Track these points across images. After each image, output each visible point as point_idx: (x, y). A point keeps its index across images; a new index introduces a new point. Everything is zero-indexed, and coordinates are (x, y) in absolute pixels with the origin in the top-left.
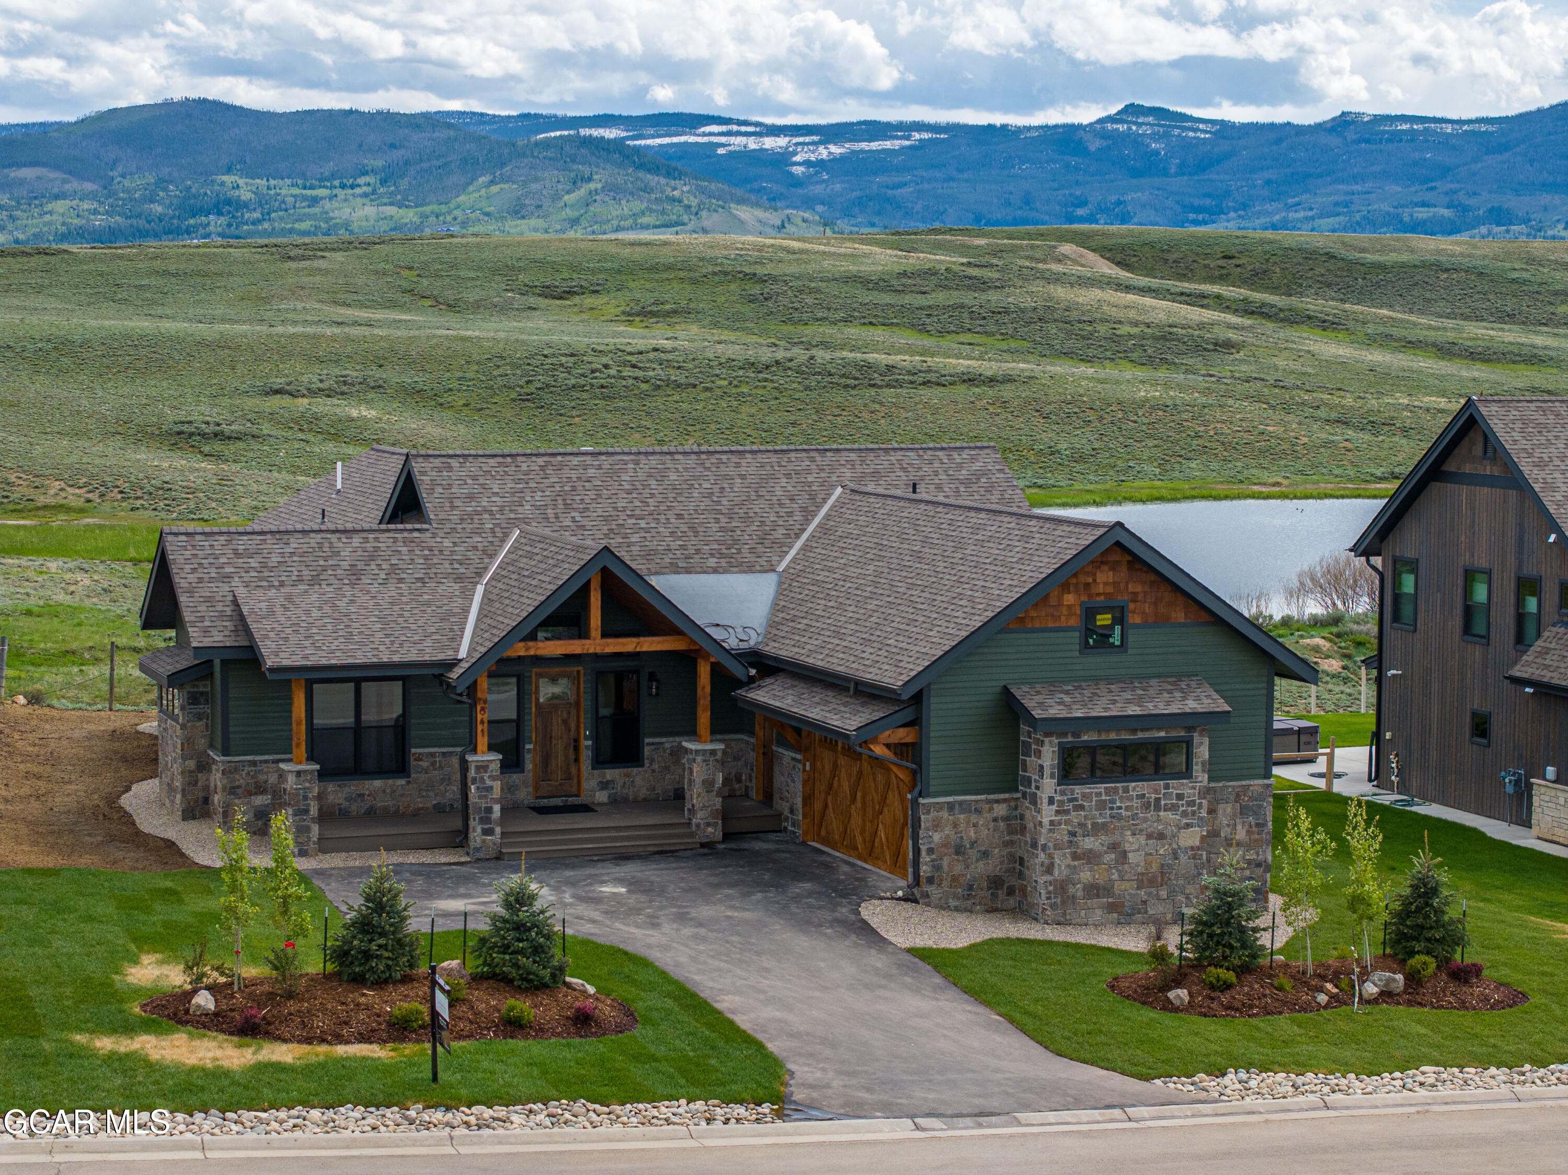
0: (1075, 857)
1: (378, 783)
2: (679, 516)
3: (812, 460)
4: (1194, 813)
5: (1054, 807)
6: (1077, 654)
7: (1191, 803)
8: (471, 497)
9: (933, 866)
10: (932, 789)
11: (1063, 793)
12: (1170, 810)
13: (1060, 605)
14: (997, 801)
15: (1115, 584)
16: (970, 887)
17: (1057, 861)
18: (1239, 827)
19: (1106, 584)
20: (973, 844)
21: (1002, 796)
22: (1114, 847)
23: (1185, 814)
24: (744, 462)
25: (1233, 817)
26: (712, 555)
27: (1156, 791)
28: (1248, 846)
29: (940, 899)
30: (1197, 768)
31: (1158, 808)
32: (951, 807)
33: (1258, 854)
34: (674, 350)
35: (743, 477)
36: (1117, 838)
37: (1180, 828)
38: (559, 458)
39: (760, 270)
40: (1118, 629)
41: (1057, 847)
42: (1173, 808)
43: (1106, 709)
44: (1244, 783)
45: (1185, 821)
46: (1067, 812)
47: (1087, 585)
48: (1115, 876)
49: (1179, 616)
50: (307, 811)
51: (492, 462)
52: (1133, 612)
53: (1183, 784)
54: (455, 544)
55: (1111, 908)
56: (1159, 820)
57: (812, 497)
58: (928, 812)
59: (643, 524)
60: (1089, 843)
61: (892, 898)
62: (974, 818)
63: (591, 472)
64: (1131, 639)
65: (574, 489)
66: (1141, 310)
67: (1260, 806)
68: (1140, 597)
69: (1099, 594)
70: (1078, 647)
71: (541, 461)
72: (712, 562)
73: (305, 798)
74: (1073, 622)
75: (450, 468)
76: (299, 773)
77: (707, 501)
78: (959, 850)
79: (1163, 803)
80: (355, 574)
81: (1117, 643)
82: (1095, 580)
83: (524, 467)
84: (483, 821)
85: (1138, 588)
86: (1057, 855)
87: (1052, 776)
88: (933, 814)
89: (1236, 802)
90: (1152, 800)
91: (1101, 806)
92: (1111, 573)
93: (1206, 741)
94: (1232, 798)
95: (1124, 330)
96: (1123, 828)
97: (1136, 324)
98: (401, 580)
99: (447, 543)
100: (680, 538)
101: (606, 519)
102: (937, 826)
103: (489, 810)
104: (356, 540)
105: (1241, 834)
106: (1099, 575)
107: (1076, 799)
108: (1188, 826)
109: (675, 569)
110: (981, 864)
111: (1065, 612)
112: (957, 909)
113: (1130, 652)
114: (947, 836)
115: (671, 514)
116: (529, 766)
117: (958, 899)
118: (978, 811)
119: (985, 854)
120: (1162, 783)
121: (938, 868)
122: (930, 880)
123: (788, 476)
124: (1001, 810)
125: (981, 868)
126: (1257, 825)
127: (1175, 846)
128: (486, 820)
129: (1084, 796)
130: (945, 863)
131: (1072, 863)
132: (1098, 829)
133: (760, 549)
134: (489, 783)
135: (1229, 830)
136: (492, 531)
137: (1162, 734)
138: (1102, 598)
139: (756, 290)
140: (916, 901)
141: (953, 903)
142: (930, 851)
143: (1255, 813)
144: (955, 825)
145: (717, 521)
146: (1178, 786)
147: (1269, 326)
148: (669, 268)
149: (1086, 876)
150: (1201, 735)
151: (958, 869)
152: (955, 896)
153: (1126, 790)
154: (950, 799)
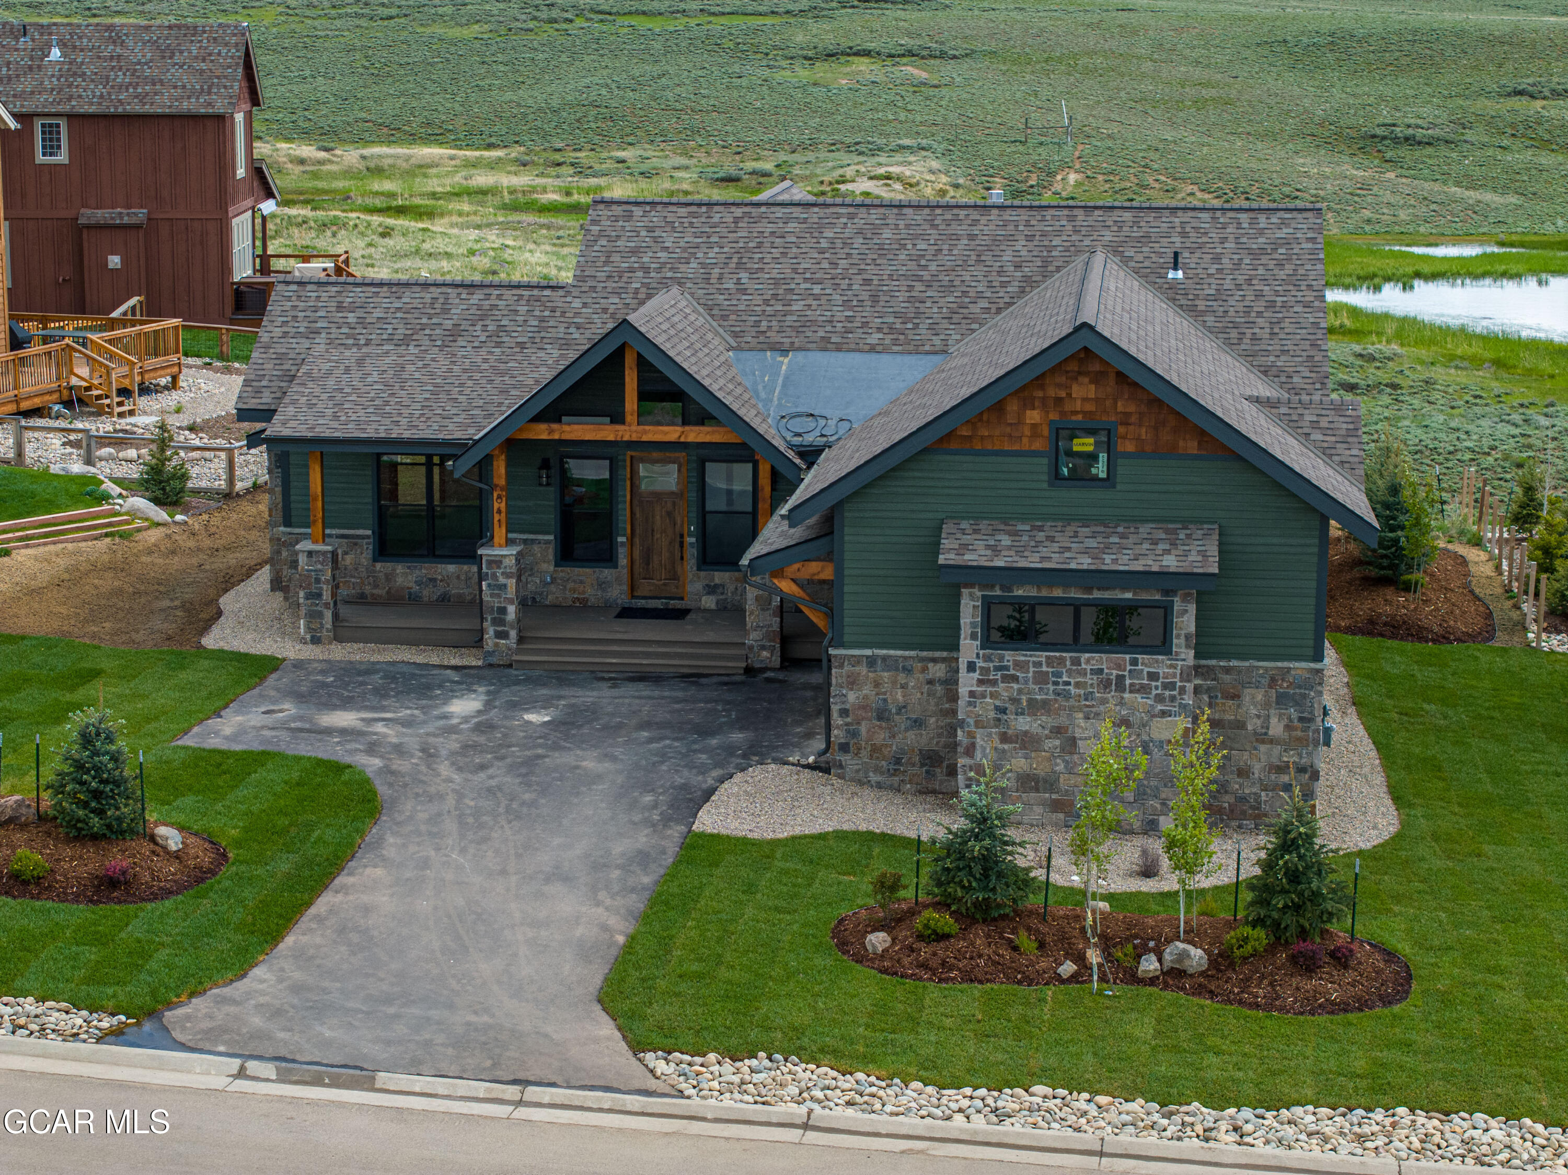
0: (1004, 738)
1: (451, 568)
2: (867, 282)
3: (1071, 219)
4: (1173, 698)
5: (976, 675)
6: (1045, 485)
7: (1170, 686)
8: (635, 252)
9: (848, 731)
10: (846, 638)
11: (988, 659)
12: (1138, 691)
13: (1020, 422)
14: (934, 660)
15: (1097, 400)
16: (898, 761)
17: (979, 742)
18: (1274, 721)
19: (1085, 400)
20: (901, 709)
21: (937, 654)
22: (1058, 731)
23: (1159, 699)
24: (983, 221)
25: (1267, 705)
26: (879, 330)
27: (1119, 667)
28: (1288, 746)
29: (858, 771)
30: (1178, 643)
31: (1120, 686)
32: (871, 662)
33: (1301, 756)
35: (972, 237)
36: (1063, 720)
37: (1153, 716)
38: (763, 209)
40: (1103, 457)
41: (978, 724)
42: (1143, 690)
43: (1043, 559)
44: (1279, 664)
45: (1160, 707)
46: (994, 683)
47: (1059, 401)
48: (1060, 767)
49: (1191, 446)
50: (319, 595)
51: (683, 211)
52: (1124, 438)
53: (1157, 661)
54: (585, 305)
55: (1056, 806)
56: (1121, 703)
57: (1046, 263)
58: (841, 666)
59: (817, 289)
60: (1023, 723)
61: (798, 764)
62: (902, 678)
63: (792, 226)
64: (1120, 470)
65: (760, 245)
67: (1304, 696)
68: (1133, 419)
69: (1075, 413)
70: (1045, 477)
71: (738, 212)
72: (874, 338)
73: (318, 581)
74: (1037, 445)
75: (629, 217)
76: (310, 554)
77: (912, 265)
78: (882, 715)
79: (1128, 682)
80: (455, 333)
81: (1103, 475)
82: (1069, 395)
83: (716, 219)
84: (495, 622)
85: (1132, 408)
86: (980, 735)
87: (973, 636)
88: (847, 668)
89: (1270, 687)
90: (1113, 677)
91: (1041, 679)
92: (1093, 387)
93: (1192, 608)
94: (1265, 681)
96: (1071, 708)
98: (499, 344)
99: (577, 304)
100: (851, 308)
101: (776, 282)
102: (853, 683)
103: (503, 611)
104: (478, 295)
105: (1276, 728)
106: (1075, 388)
107: (1006, 668)
108: (1164, 714)
109: (825, 345)
110: (911, 735)
111: (1027, 432)
112: (879, 786)
113: (1119, 487)
114: (866, 697)
115: (858, 279)
116: (623, 561)
117: (882, 773)
118: (908, 671)
119: (918, 723)
120: (1128, 657)
121: (854, 734)
122: (844, 748)
123: (1030, 238)
124: (938, 671)
125: (912, 739)
126: (1301, 719)
127: (1145, 737)
128: (499, 621)
129: (1017, 664)
130: (863, 729)
131: (1000, 746)
132: (1035, 707)
133: (945, 324)
134: (502, 580)
135: (1259, 722)
136: (637, 291)
137: (1129, 595)
138: (1080, 417)
140: (827, 771)
141: (874, 778)
142: (844, 713)
143: (1297, 704)
144: (877, 685)
145: (911, 288)
146: (1147, 663)
149: (1019, 763)
150: (1185, 599)
151: (881, 737)
152: (877, 770)
153: (1076, 662)
154: (868, 652)
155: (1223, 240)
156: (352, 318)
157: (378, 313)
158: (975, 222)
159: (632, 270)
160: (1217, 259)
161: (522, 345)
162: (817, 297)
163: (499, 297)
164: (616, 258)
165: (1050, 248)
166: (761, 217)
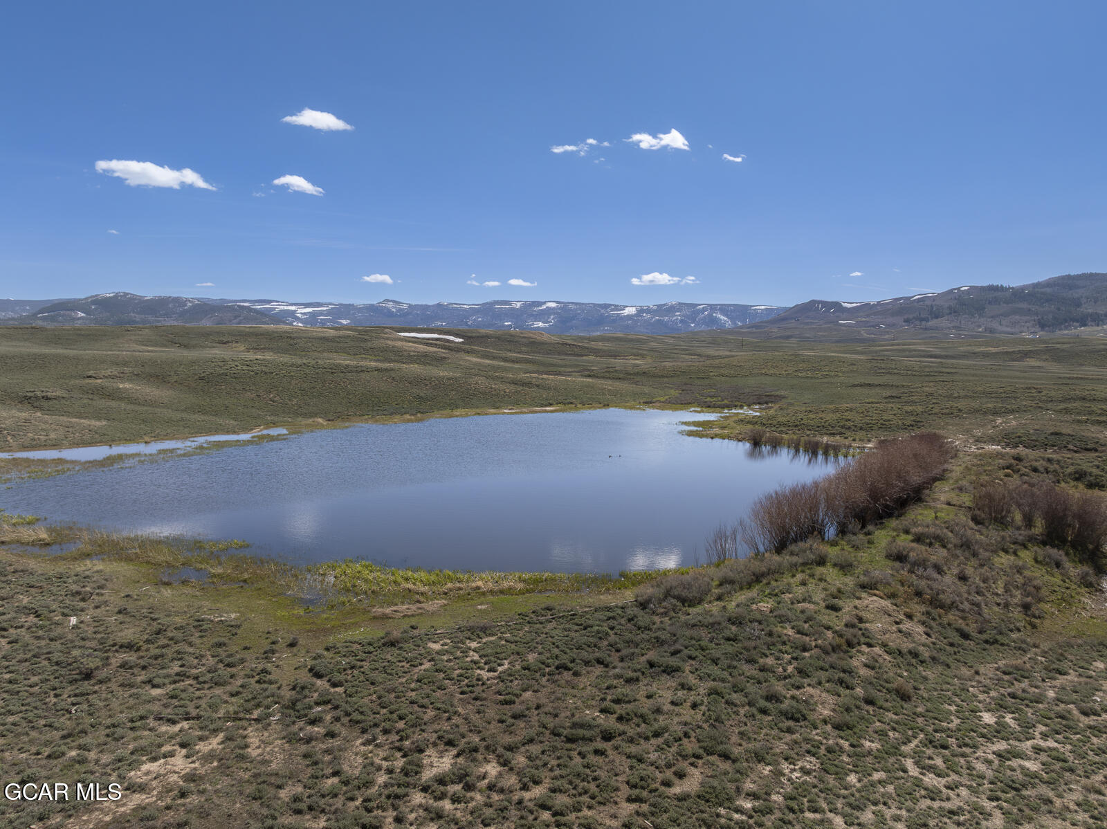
34: (264, 360)
39: (292, 335)
66: (415, 348)
95: (412, 354)
97: (414, 352)
139: (292, 342)
147: (453, 353)
148: (262, 334)
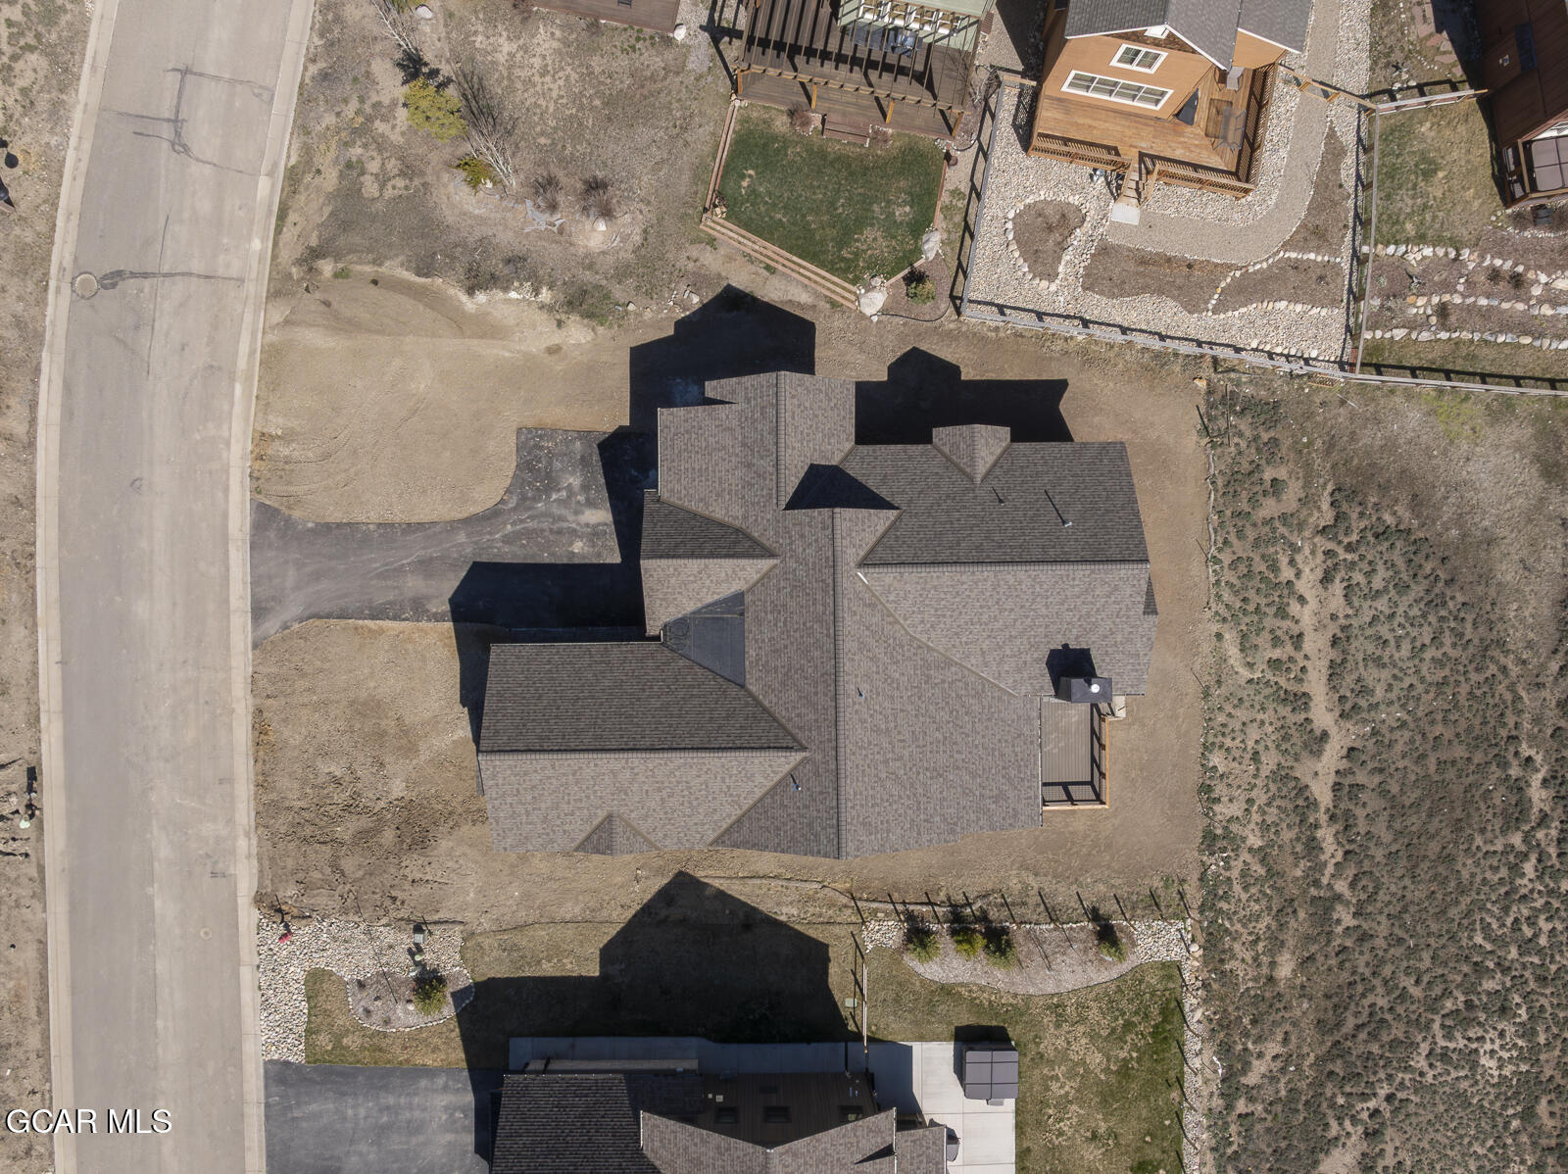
155: (818, 811)
156: (757, 415)
157: (759, 427)
158: (826, 695)
159: (790, 537)
160: (806, 807)
161: (744, 497)
162: (775, 625)
163: (771, 480)
164: (797, 528)
165: (810, 730)
166: (826, 592)
